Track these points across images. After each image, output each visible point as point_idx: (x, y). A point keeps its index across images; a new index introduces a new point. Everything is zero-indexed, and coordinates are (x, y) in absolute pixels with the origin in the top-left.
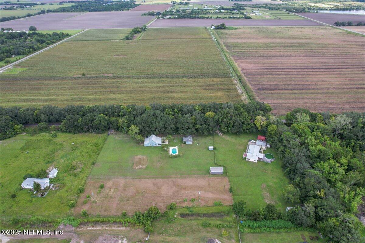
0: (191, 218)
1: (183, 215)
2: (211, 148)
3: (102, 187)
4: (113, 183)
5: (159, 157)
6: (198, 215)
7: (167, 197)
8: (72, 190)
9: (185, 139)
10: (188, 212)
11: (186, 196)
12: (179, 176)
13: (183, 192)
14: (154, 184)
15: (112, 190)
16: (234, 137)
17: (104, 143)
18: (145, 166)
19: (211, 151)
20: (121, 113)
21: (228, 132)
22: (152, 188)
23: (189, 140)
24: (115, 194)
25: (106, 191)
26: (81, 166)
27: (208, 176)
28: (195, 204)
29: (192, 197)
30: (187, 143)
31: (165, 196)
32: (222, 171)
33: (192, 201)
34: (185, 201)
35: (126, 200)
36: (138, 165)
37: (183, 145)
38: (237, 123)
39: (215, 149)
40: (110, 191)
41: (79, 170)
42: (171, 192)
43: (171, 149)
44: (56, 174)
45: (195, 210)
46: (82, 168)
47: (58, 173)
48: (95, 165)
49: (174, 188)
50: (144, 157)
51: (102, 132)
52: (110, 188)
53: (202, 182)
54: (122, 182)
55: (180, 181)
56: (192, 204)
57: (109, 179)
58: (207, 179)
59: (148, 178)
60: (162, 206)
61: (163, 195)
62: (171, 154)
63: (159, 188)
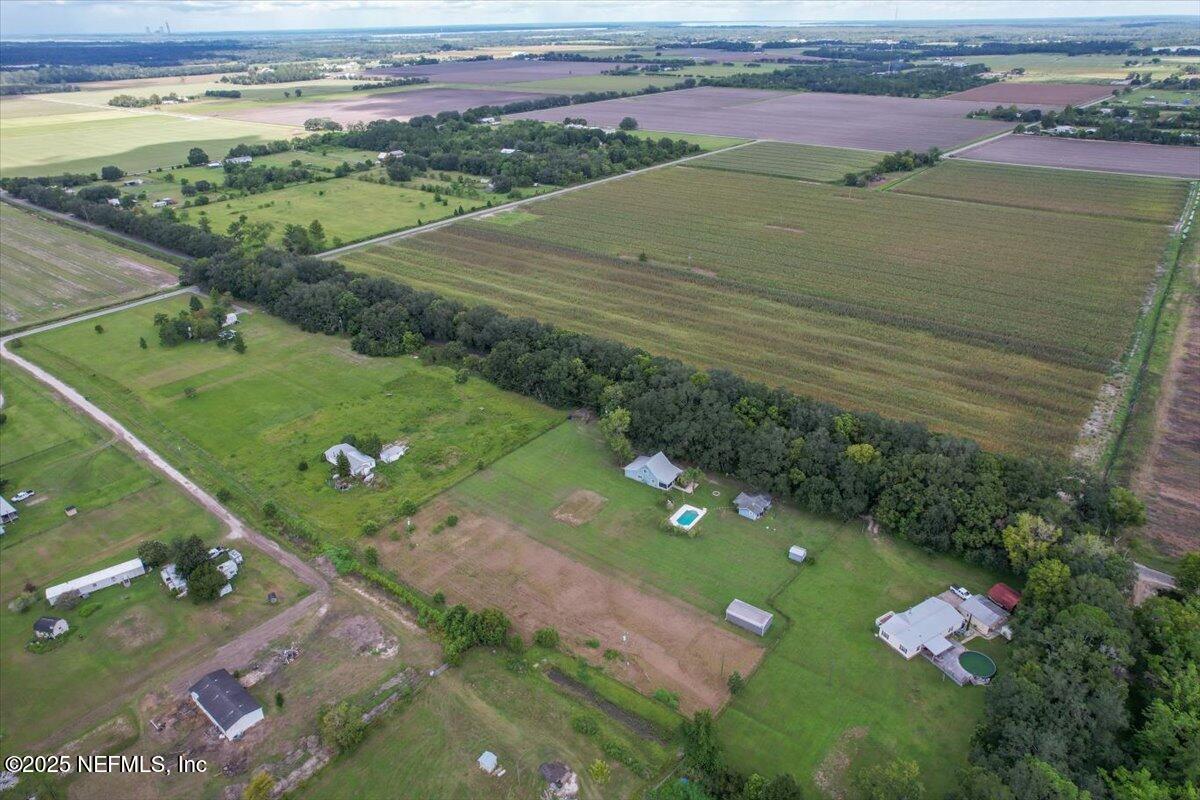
0: (567, 689)
1: (556, 674)
2: (797, 552)
3: (452, 522)
4: (482, 525)
5: (634, 516)
6: (592, 694)
7: (562, 613)
8: (396, 502)
9: (742, 499)
10: (574, 674)
11: (608, 637)
13: (611, 623)
14: (563, 573)
15: (465, 539)
16: (911, 554)
17: (544, 431)
18: (579, 522)
19: (793, 562)
20: (625, 372)
21: (896, 530)
22: (549, 576)
23: (752, 506)
24: (463, 549)
25: (451, 535)
26: (454, 462)
27: (716, 619)
28: (608, 667)
29: (619, 648)
30: (742, 512)
31: (560, 609)
32: (759, 625)
33: (610, 654)
34: (593, 644)
35: (470, 572)
36: (568, 512)
37: (725, 512)
38: (933, 510)
39: (809, 561)
40: (460, 538)
41: (443, 467)
42: (582, 608)
43: (687, 508)
44: (395, 458)
45: (596, 680)
46: (451, 468)
47: (401, 457)
48: (483, 472)
49: (599, 604)
50: (599, 500)
51: (559, 406)
52: (465, 533)
53: (681, 626)
54: (501, 530)
55: (628, 595)
56: (602, 660)
57: (480, 514)
58: (702, 626)
59: (562, 552)
60: (530, 626)
61: (556, 605)
62: (672, 522)
63: (564, 585)
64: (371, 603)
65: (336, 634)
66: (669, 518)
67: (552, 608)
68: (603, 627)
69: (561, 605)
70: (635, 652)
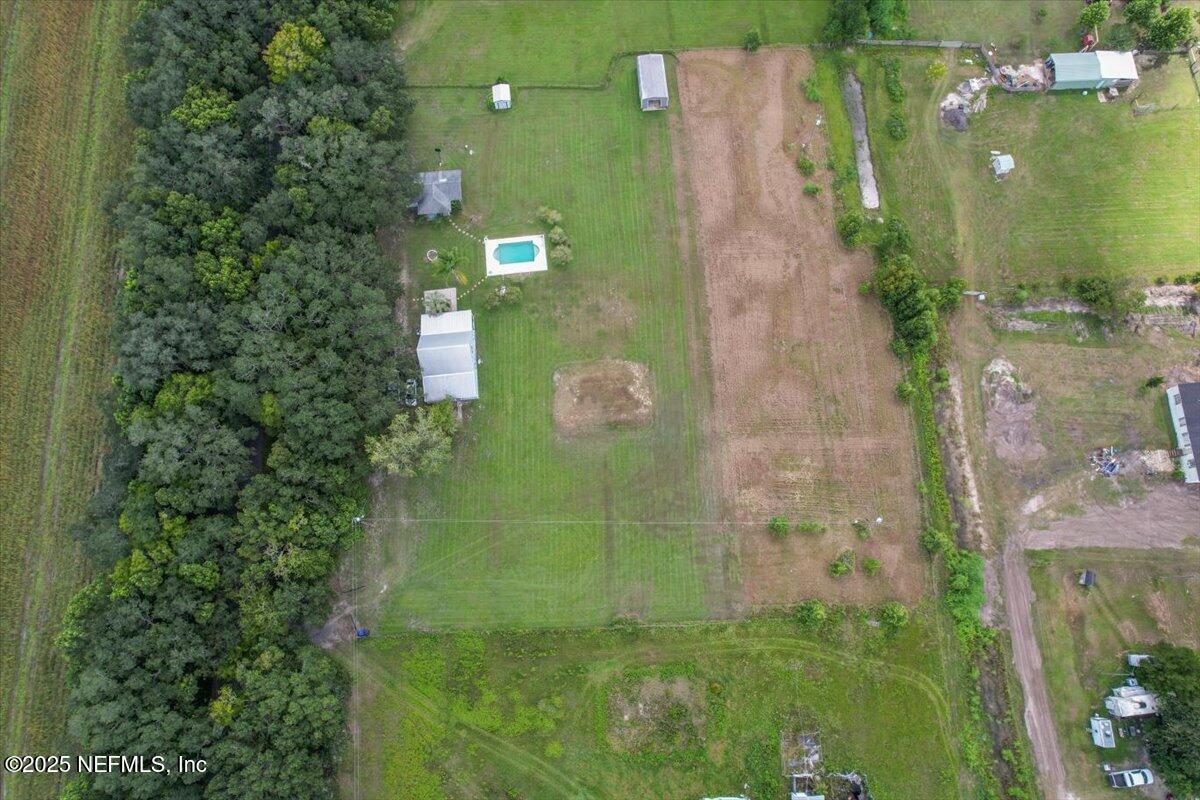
3: (776, 530)
4: (747, 486)
5: (568, 314)
7: (797, 256)
9: (435, 205)
12: (683, 222)
14: (738, 308)
15: (790, 476)
18: (636, 369)
22: (758, 317)
24: (807, 461)
25: (798, 503)
26: (653, 687)
27: (673, 118)
29: (790, 169)
31: (794, 263)
32: (661, 60)
33: (805, 170)
34: (809, 193)
35: (832, 409)
36: (629, 397)
40: (794, 485)
41: (680, 688)
42: (770, 243)
43: (494, 268)
46: (667, 676)
50: (567, 385)
52: (779, 489)
53: (712, 139)
54: (735, 450)
55: (711, 215)
56: (818, 173)
57: (726, 511)
58: (693, 121)
60: (843, 269)
61: (791, 271)
62: (540, 264)
63: (755, 290)
64: (975, 465)
65: (1039, 451)
66: (536, 273)
67: (799, 271)
68: (778, 203)
69: (786, 266)
70: (782, 153)
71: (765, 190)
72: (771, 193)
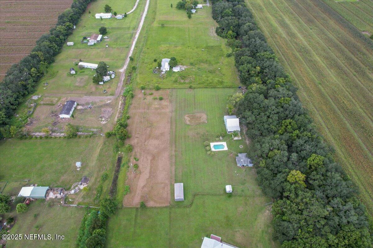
0: (116, 165)
1: (120, 160)
2: (229, 188)
4: (166, 105)
5: (204, 133)
6: (118, 171)
7: (144, 145)
9: (243, 155)
10: (123, 163)
11: (143, 161)
12: (173, 154)
13: (150, 158)
14: (162, 134)
15: (157, 106)
17: (224, 87)
18: (188, 123)
19: (225, 190)
22: (158, 132)
24: (153, 108)
25: (156, 102)
26: (187, 82)
29: (141, 166)
31: (146, 143)
33: (136, 166)
34: (137, 160)
35: (145, 116)
36: (190, 118)
37: (232, 155)
41: (182, 81)
42: (151, 148)
43: (224, 144)
44: (177, 71)
46: (184, 83)
48: (189, 89)
49: (155, 150)
50: (204, 120)
52: (160, 104)
53: (162, 176)
55: (166, 155)
57: (171, 102)
58: (167, 182)
59: (171, 128)
60: (134, 141)
61: (147, 141)
62: (212, 144)
63: (157, 138)
64: (118, 107)
66: (213, 142)
67: (145, 141)
68: (146, 157)
69: (148, 142)
70: (142, 171)
71: (149, 161)
72: (148, 160)
